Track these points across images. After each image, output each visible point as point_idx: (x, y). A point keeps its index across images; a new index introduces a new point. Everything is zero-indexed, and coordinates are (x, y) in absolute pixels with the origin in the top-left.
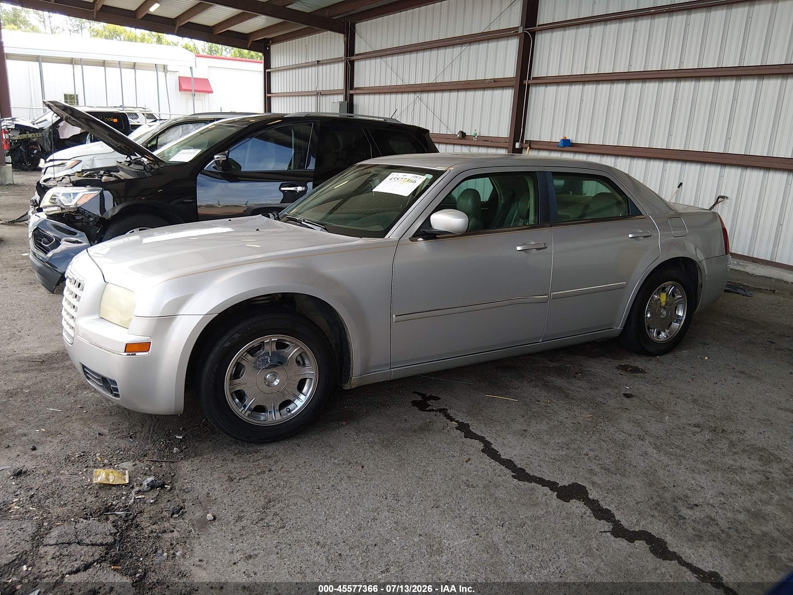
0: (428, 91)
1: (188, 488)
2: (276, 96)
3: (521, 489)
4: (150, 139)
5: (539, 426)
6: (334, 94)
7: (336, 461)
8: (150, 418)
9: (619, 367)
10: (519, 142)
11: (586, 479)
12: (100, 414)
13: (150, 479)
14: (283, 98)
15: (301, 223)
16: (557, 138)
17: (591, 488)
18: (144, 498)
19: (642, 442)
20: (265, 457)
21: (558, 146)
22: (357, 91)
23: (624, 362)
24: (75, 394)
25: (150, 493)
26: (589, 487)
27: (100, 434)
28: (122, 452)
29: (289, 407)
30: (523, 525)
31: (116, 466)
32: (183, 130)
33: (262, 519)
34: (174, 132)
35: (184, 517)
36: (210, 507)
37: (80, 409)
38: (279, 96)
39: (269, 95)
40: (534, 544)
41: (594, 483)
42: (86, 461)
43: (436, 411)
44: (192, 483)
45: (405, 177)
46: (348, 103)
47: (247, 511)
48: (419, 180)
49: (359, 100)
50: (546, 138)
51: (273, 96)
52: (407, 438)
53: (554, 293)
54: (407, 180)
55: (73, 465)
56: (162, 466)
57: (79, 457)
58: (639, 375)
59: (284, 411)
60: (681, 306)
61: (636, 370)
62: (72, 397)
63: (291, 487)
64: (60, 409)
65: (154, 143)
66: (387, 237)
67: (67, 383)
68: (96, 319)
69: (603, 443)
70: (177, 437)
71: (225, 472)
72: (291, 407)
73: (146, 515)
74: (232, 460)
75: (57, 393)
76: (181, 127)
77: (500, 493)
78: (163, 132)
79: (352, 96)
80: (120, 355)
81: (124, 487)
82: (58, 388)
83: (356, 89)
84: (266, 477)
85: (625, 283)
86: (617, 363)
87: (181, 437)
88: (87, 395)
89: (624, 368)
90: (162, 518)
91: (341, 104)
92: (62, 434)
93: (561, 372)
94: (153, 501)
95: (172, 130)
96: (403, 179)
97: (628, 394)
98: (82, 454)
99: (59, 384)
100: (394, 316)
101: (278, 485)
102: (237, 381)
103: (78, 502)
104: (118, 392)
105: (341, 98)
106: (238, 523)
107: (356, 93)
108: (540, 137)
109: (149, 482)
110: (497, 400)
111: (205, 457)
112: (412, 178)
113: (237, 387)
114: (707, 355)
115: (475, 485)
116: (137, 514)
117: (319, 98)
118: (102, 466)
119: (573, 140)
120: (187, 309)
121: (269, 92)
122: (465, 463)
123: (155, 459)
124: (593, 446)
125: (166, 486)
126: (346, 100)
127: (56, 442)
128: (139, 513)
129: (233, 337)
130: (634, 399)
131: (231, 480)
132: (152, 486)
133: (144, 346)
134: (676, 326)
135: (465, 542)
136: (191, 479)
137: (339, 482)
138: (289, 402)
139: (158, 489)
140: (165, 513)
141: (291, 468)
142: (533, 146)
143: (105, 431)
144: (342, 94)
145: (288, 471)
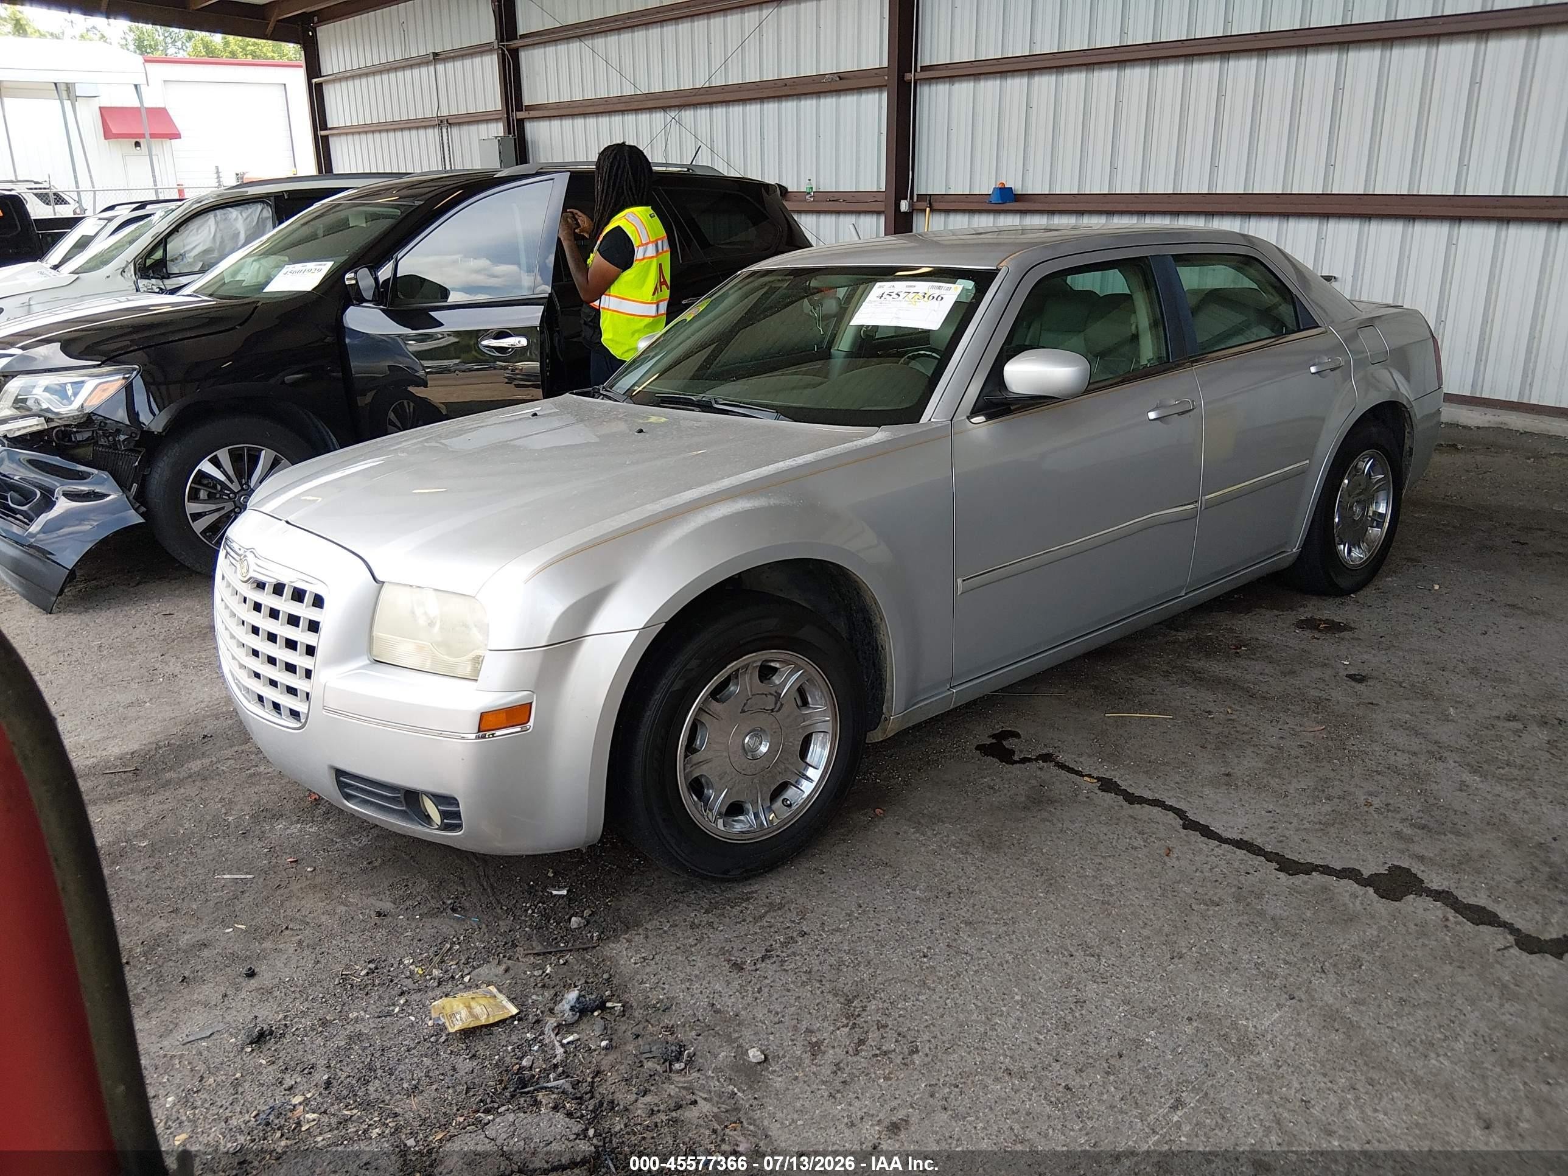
0: (696, 105)
1: (660, 1001)
2: (340, 134)
3: (1305, 892)
4: (151, 246)
5: (1246, 763)
6: (478, 122)
7: (918, 892)
8: (465, 859)
9: (1303, 624)
10: (906, 199)
11: (1402, 852)
12: (348, 869)
13: (572, 995)
14: (357, 137)
15: (712, 407)
16: (985, 187)
17: (1422, 868)
18: (579, 1040)
19: (1444, 765)
20: (772, 907)
21: (990, 202)
22: (533, 113)
23: (1304, 614)
24: (258, 832)
25: (582, 1026)
26: (1417, 868)
27: (379, 914)
28: (458, 947)
29: (785, 796)
30: (1357, 963)
31: (466, 979)
32: (217, 223)
33: (862, 1042)
34: (198, 229)
35: (697, 1065)
36: (737, 1035)
37: (294, 865)
38: (346, 134)
39: (324, 133)
40: (1403, 995)
41: (1421, 859)
42: (392, 981)
43: (1036, 760)
44: (664, 989)
45: (912, 290)
46: (515, 139)
47: (819, 1030)
48: (953, 292)
49: (538, 132)
50: (959, 187)
51: (333, 135)
52: (1021, 825)
53: (1207, 497)
54: (921, 295)
55: (367, 994)
56: (567, 961)
57: (367, 974)
58: (1347, 634)
59: (778, 804)
60: (1382, 495)
61: (1334, 627)
62: (256, 841)
63: (869, 963)
64: (247, 873)
65: (158, 255)
66: (924, 419)
67: (224, 811)
68: (363, 667)
69: (1380, 777)
70: (555, 893)
71: (713, 951)
72: (790, 793)
73: (612, 1077)
74: (710, 924)
75: (216, 837)
76: (211, 215)
77: (1275, 908)
78: (176, 230)
79: (521, 122)
80: (463, 738)
81: (516, 1022)
82: (211, 825)
83: (530, 108)
84: (804, 950)
85: (1308, 461)
86: (1291, 617)
87: (564, 892)
88: (289, 832)
89: (1311, 624)
90: (651, 1076)
91: (501, 142)
92: (292, 929)
93: (1207, 648)
94: (607, 1042)
95: (194, 225)
96: (911, 295)
97: (1355, 675)
98: (372, 966)
99: (208, 818)
100: (959, 581)
101: (841, 962)
102: (696, 758)
103: (441, 1077)
104: (461, 819)
105: (498, 129)
106: (819, 1057)
107: (531, 116)
108: (948, 187)
109: (572, 1003)
110: (1133, 721)
111: (649, 926)
112: (931, 292)
113: (697, 770)
114: (1434, 582)
115: (1218, 900)
116: (593, 1078)
117: (444, 130)
118: (436, 984)
119: (1018, 189)
120: (603, 621)
121: (324, 127)
122: (1166, 859)
123: (539, 948)
124: (1369, 786)
125: (609, 1005)
126: (509, 133)
127: (291, 950)
128: (596, 1076)
129: (688, 667)
130: (1370, 683)
131: (738, 967)
132: (582, 1010)
133: (517, 714)
134: (1376, 533)
135: (1281, 1017)
136: (653, 979)
137: (956, 936)
138: (784, 786)
139: (596, 1014)
140: (648, 1065)
141: (841, 922)
142: (936, 206)
143: (387, 906)
144: (497, 120)
145: (838, 930)
